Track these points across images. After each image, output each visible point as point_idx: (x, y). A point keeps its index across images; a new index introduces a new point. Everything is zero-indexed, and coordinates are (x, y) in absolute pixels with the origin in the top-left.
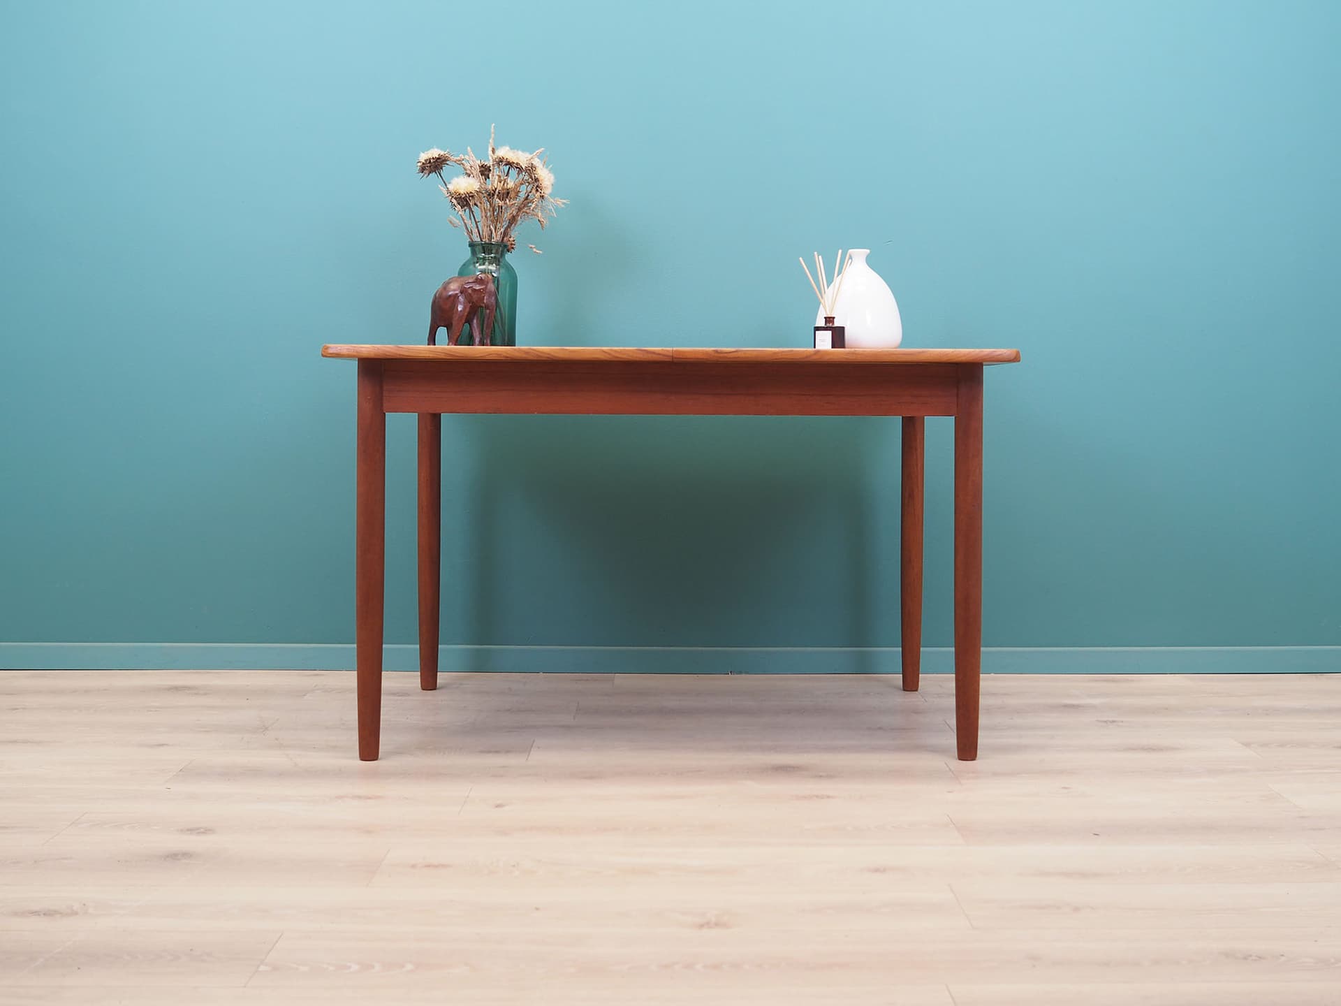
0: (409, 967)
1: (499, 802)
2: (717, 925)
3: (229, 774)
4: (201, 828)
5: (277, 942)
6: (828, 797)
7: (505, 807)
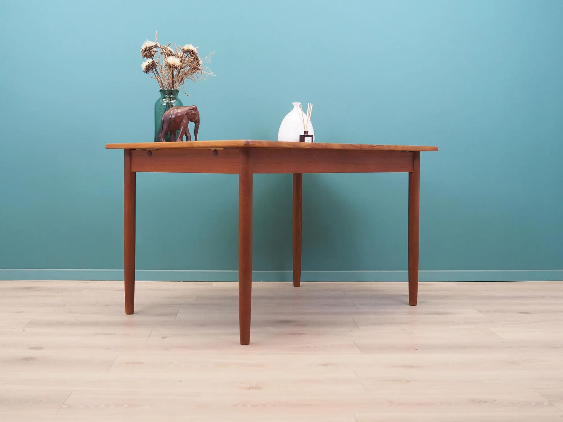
0: (126, 406)
1: (163, 336)
2: (256, 388)
3: (49, 324)
5: (70, 395)
7: (166, 338)
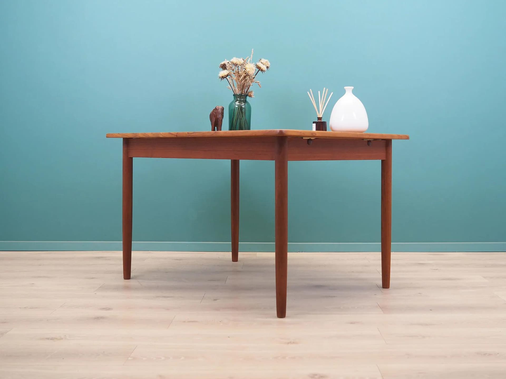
0: (183, 358)
1: (215, 299)
2: (294, 343)
4: (107, 308)
5: (135, 349)
6: (334, 297)
7: (217, 300)
